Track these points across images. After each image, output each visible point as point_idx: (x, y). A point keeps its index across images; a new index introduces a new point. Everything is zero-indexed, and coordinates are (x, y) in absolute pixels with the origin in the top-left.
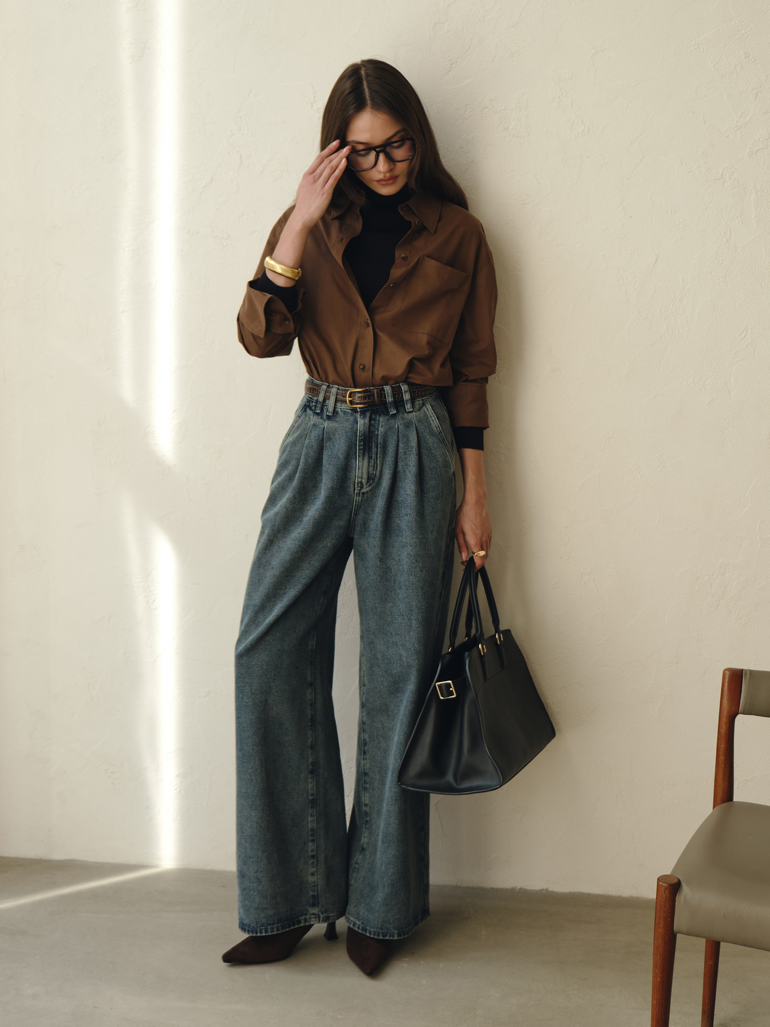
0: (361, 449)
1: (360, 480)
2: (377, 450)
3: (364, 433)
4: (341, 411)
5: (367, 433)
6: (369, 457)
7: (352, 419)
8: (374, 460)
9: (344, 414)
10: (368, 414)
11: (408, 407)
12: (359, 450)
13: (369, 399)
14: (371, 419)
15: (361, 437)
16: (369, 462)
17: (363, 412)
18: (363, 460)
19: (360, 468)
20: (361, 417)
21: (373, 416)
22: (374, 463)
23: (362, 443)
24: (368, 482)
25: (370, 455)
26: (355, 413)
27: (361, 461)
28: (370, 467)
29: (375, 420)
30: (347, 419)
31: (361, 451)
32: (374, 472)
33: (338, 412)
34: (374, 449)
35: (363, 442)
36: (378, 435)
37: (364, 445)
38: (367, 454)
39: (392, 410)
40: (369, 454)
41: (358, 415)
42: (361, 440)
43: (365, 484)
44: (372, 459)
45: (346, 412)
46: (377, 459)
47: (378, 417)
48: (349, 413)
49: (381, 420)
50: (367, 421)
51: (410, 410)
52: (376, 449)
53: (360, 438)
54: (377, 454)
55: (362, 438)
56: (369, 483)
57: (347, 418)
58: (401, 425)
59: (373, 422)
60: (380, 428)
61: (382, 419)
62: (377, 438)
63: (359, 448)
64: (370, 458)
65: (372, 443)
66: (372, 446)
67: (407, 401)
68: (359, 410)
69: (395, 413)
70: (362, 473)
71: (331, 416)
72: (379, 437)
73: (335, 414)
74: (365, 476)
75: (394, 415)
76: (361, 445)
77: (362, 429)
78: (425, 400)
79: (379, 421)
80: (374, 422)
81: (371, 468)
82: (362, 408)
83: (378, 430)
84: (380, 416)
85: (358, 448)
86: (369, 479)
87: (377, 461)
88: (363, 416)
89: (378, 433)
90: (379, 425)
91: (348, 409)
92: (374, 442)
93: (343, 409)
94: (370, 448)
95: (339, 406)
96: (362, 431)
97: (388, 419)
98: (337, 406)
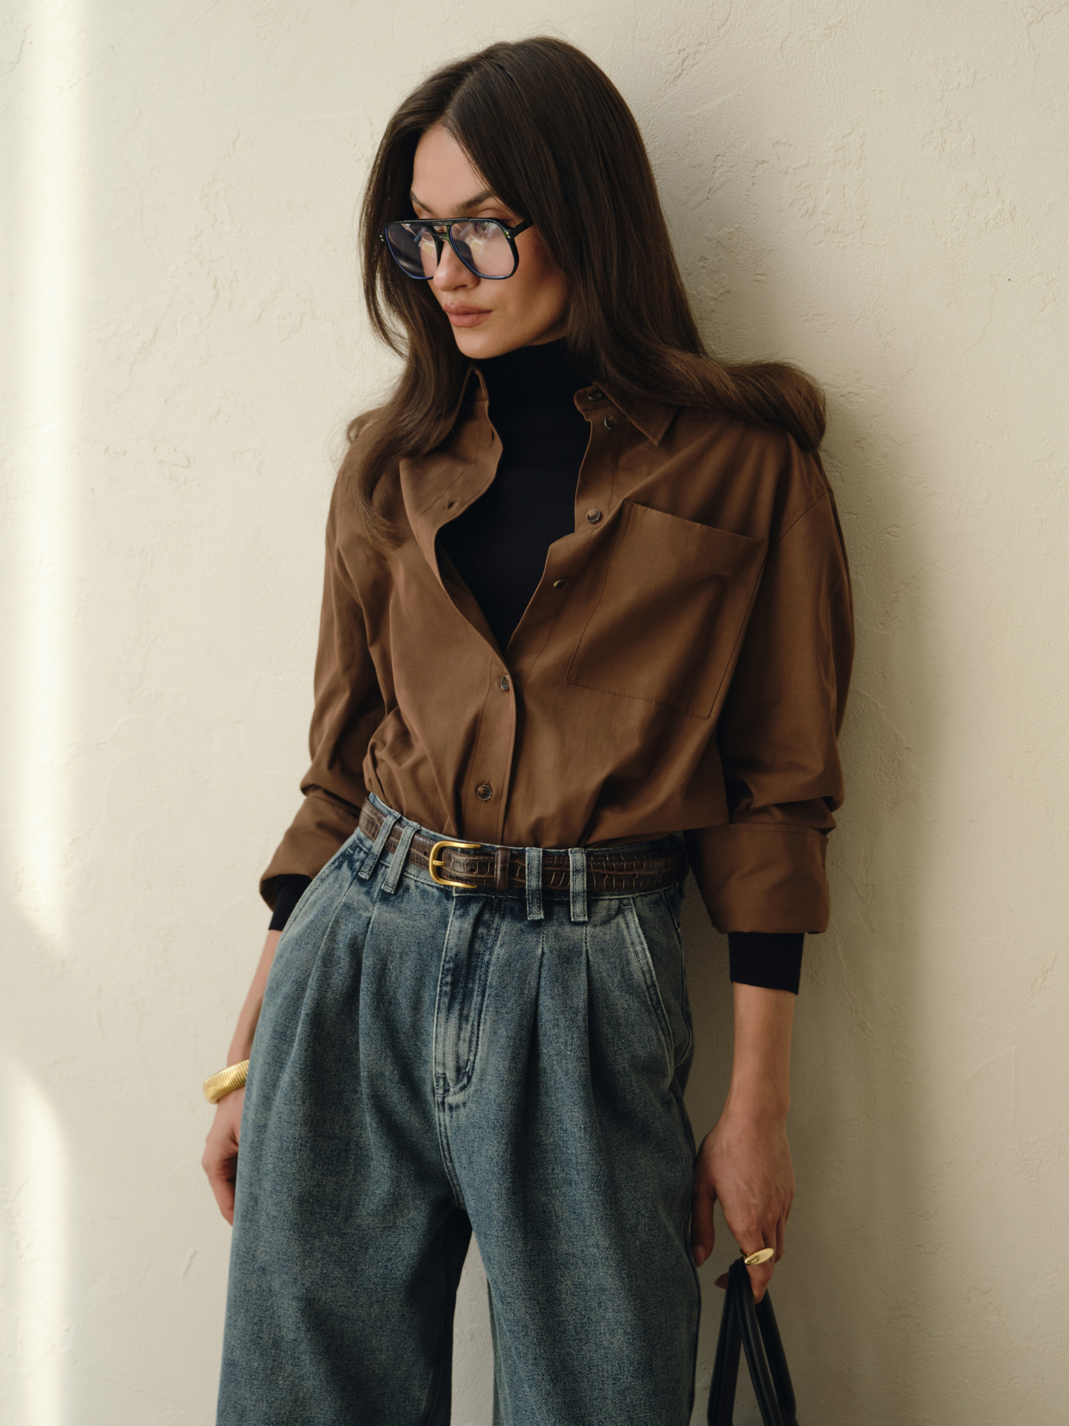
0: (446, 993)
1: (440, 1070)
2: (483, 1000)
3: (456, 955)
4: (417, 887)
5: (463, 954)
6: (461, 1015)
7: (436, 912)
8: (473, 1025)
9: (423, 897)
10: (474, 909)
11: (578, 910)
12: (440, 994)
13: (480, 873)
14: (478, 922)
15: (449, 962)
16: (460, 1028)
17: (464, 901)
18: (447, 1021)
19: (440, 1039)
20: (458, 913)
21: (487, 916)
22: (472, 1033)
23: (449, 979)
24: (458, 1080)
25: (465, 1012)
26: (448, 899)
27: (443, 1024)
28: (461, 1042)
29: (488, 927)
30: (426, 911)
31: (445, 999)
32: (472, 1058)
33: (407, 889)
34: (476, 999)
35: (452, 975)
36: (488, 964)
37: (454, 984)
38: (457, 1007)
39: (535, 909)
40: (461, 1010)
41: (452, 906)
42: (448, 970)
43: (451, 1085)
44: (467, 1021)
45: (428, 893)
46: (479, 1026)
47: (497, 920)
48: (433, 896)
49: (504, 928)
50: (468, 925)
51: (581, 919)
52: (479, 998)
53: (447, 966)
54: (481, 1011)
55: (451, 965)
56: (461, 1084)
57: (427, 907)
58: (551, 952)
59: (482, 930)
60: (497, 949)
61: (505, 927)
62: (487, 971)
63: (441, 991)
64: (463, 1018)
65: (474, 983)
66: (472, 992)
67: (576, 894)
68: (454, 895)
69: (541, 920)
70: (444, 1054)
71: (390, 894)
72: (492, 968)
73: (401, 891)
74: (451, 1064)
75: (537, 924)
76: (447, 983)
77: (454, 942)
78: (625, 902)
80: (485, 931)
81: (463, 1047)
82: (464, 890)
83: (491, 949)
84: (502, 918)
85: (438, 988)
86: (458, 1070)
87: (478, 1030)
88: (462, 911)
89: (490, 959)
90: (496, 941)
91: (433, 887)
92: (480, 979)
93: (422, 883)
94: (467, 996)
95: (411, 874)
96: (451, 949)
97: (522, 930)
98: (408, 873)
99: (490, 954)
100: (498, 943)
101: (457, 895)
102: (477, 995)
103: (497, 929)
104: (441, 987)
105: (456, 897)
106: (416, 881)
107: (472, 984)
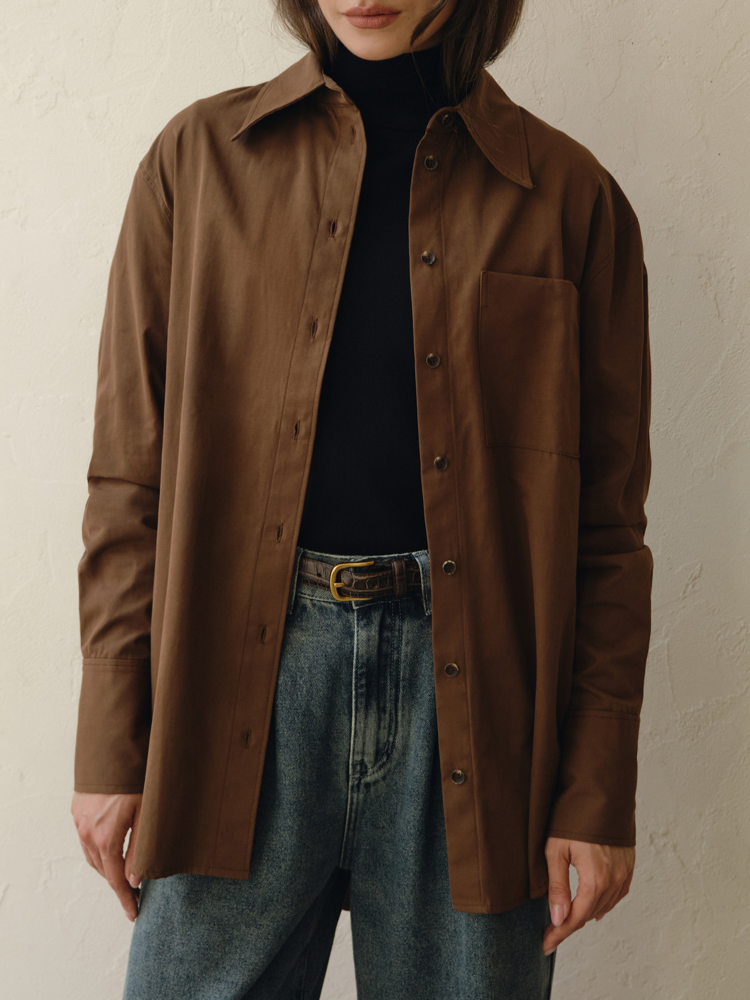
0: (362, 694)
1: (358, 758)
2: (397, 692)
3: (368, 660)
4: (314, 605)
5: (374, 658)
6: (378, 709)
7: (339, 625)
8: (391, 714)
9: (321, 614)
10: (376, 617)
12: (356, 697)
13: (379, 585)
14: (382, 627)
15: (361, 668)
16: (380, 720)
17: (365, 613)
18: (366, 717)
19: (360, 733)
20: (362, 623)
21: (388, 621)
22: (391, 720)
23: (363, 682)
24: (376, 760)
25: (382, 705)
26: (347, 611)
27: (362, 721)
28: (382, 730)
29: (391, 629)
30: (328, 625)
31: (363, 700)
32: (391, 739)
33: (304, 608)
34: (390, 692)
35: (366, 678)
36: (398, 661)
37: (368, 685)
38: (374, 703)
40: (378, 704)
41: (354, 617)
42: (361, 674)
43: (369, 766)
44: (385, 712)
45: (326, 609)
46: (396, 712)
47: (398, 622)
48: (332, 611)
49: (405, 628)
50: (374, 632)
52: (393, 691)
53: (360, 672)
54: (397, 701)
55: (364, 670)
56: (380, 763)
57: (328, 622)
59: (386, 634)
60: (403, 647)
61: (408, 628)
63: (356, 693)
64: (381, 710)
65: (385, 678)
66: (385, 685)
68: (355, 608)
70: (364, 744)
72: (402, 666)
73: (298, 611)
74: (370, 749)
76: (362, 686)
77: (362, 651)
79: (400, 630)
80: (389, 634)
81: (384, 733)
82: (364, 603)
83: (398, 650)
84: (403, 619)
85: (354, 692)
86: (378, 754)
87: (396, 716)
88: (365, 621)
89: (398, 658)
90: (401, 641)
91: (330, 603)
92: (391, 675)
93: (318, 601)
94: (382, 691)
95: (305, 594)
96: (362, 656)
97: (422, 626)
98: (302, 593)
99: (398, 653)
100: (404, 642)
101: (358, 607)
102: (391, 689)
103: (399, 630)
104: (356, 690)
105: (357, 610)
106: (311, 600)
107: (384, 680)
